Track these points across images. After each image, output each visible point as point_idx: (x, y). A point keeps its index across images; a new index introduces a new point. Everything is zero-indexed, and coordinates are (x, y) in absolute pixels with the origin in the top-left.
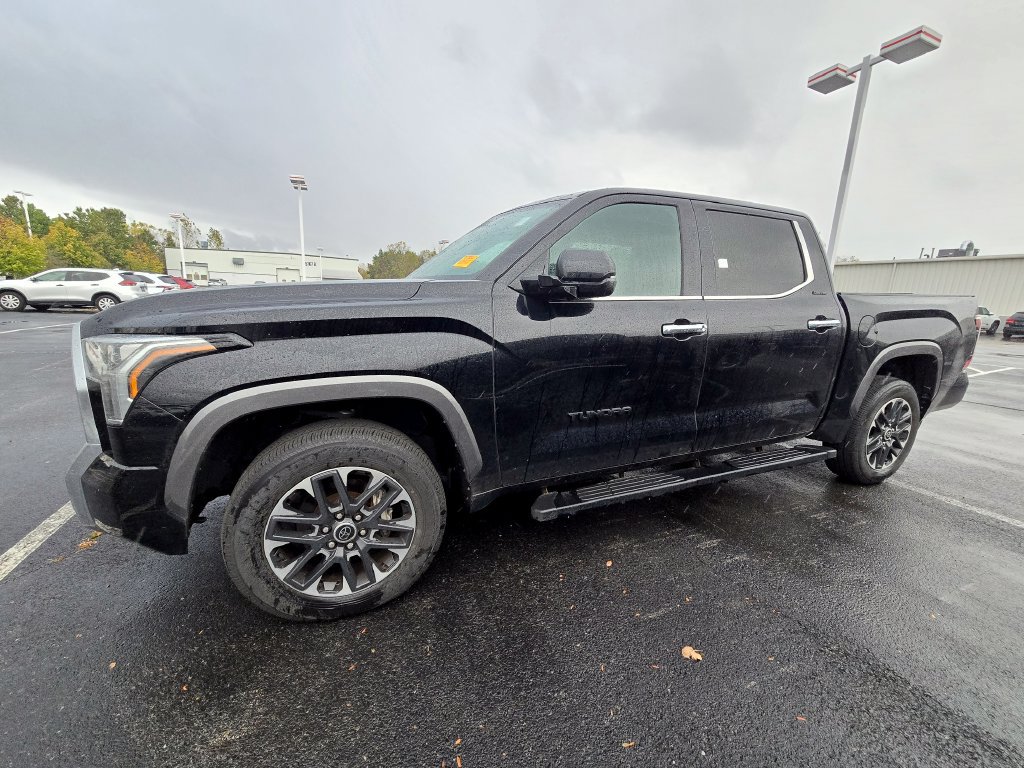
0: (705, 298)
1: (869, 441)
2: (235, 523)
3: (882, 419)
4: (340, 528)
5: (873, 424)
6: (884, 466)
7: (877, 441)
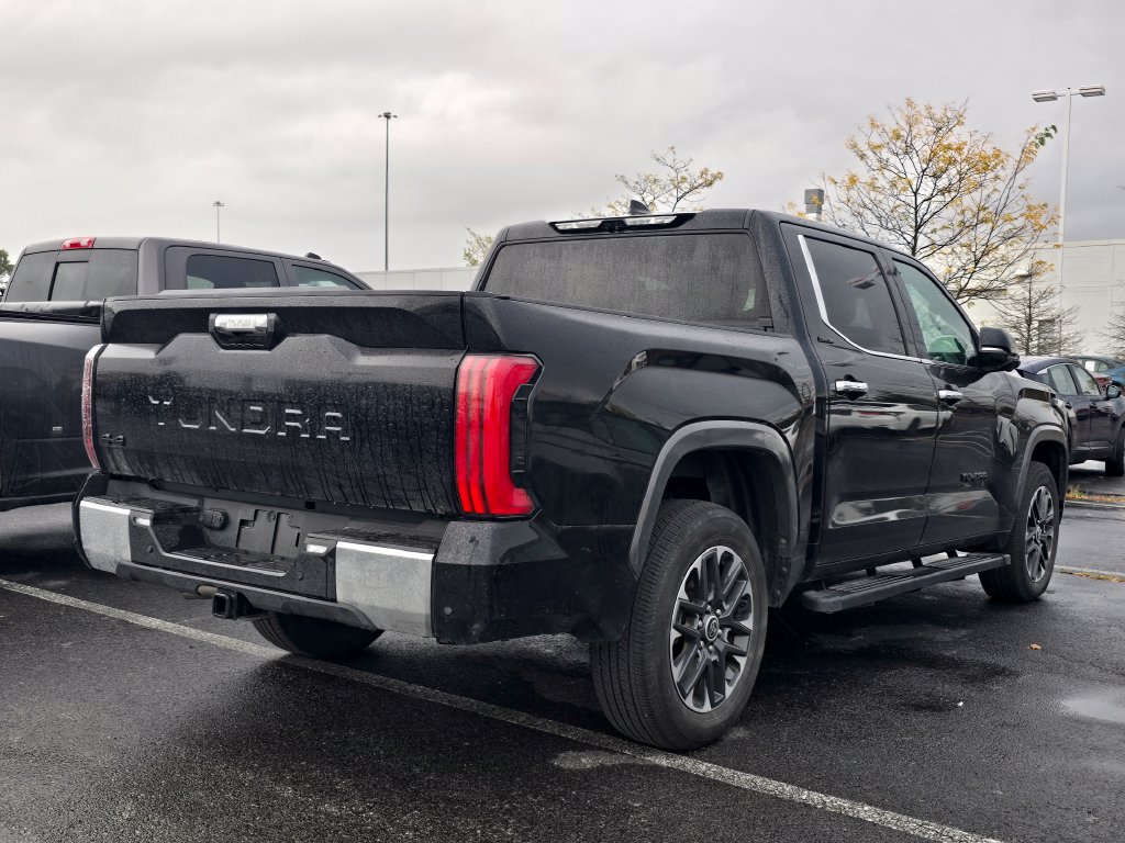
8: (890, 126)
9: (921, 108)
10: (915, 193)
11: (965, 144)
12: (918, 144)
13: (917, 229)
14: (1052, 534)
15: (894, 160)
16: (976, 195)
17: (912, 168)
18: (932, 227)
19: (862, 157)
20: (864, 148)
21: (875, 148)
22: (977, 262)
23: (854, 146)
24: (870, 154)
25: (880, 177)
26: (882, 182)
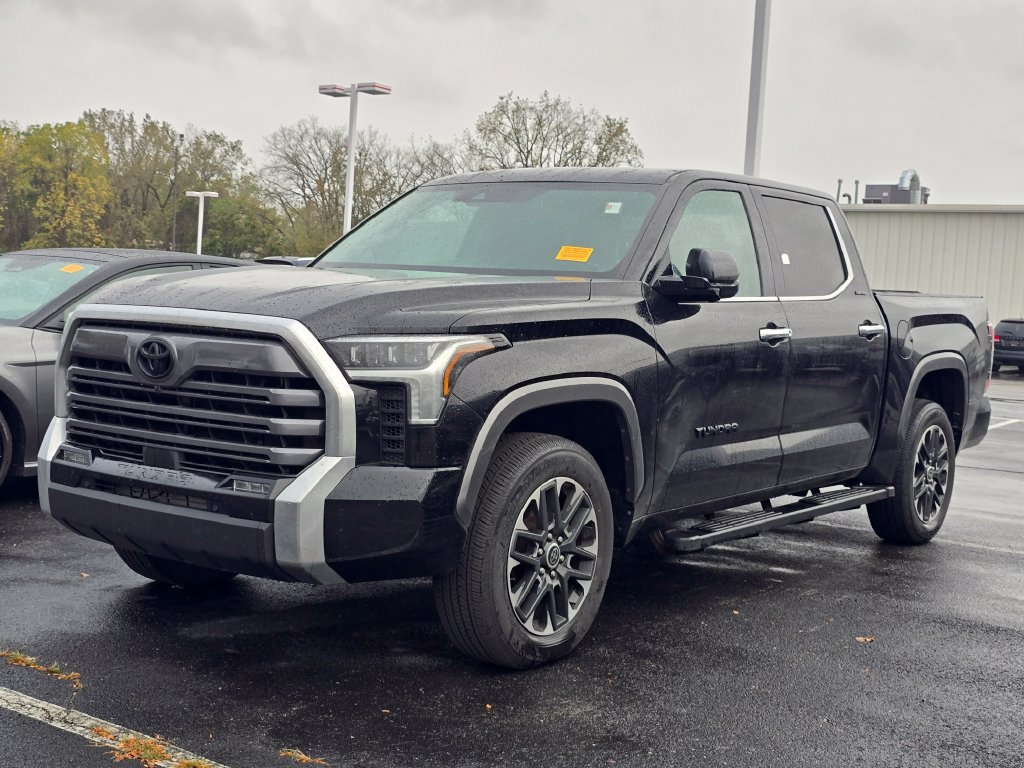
0: (781, 299)
1: (915, 482)
2: (496, 533)
3: (924, 454)
4: (552, 550)
5: (917, 460)
6: (931, 519)
7: (921, 483)
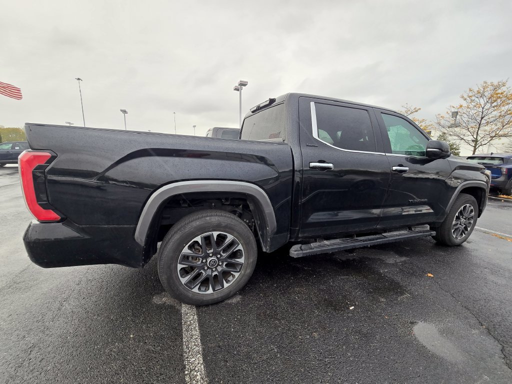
8: (476, 89)
9: (489, 84)
10: (483, 108)
11: (505, 92)
12: (486, 94)
13: (482, 118)
14: (472, 222)
15: (477, 99)
16: (507, 107)
17: (482, 102)
18: (488, 117)
19: (465, 99)
20: (466, 97)
21: (470, 97)
22: (503, 127)
23: (463, 97)
24: (468, 99)
25: (470, 104)
26: (471, 106)
